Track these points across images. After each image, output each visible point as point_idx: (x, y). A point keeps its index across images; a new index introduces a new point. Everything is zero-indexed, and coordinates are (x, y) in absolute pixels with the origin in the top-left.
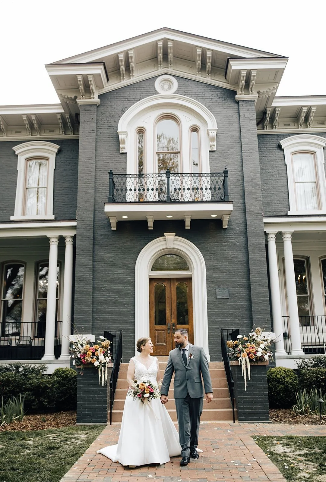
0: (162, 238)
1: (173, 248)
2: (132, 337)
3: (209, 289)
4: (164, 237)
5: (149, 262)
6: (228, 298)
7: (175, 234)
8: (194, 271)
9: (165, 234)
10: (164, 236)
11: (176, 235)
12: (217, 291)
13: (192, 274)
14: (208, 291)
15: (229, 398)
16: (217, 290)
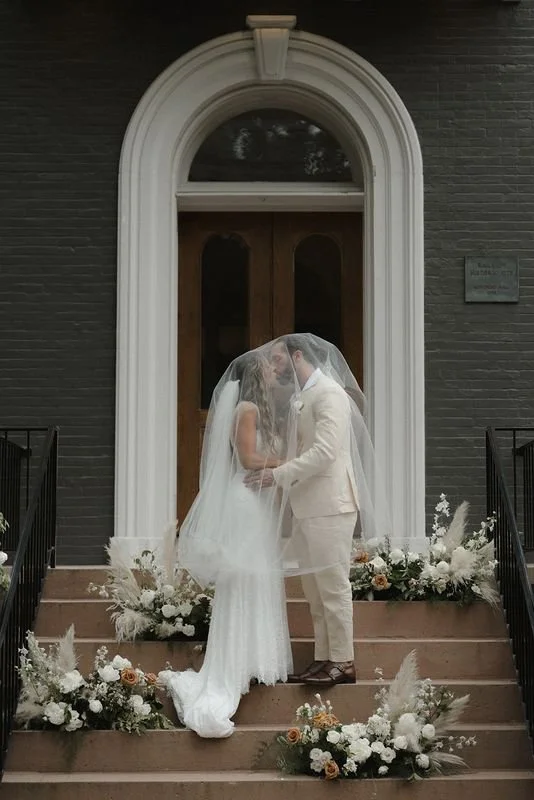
0: (238, 35)
1: (285, 83)
2: (105, 456)
3: (436, 261)
4: (247, 34)
5: (180, 140)
6: (515, 299)
7: (291, 19)
8: (372, 182)
9: (253, 19)
10: (245, 28)
11: (297, 28)
12: (468, 272)
13: (362, 199)
14: (430, 270)
15: (520, 721)
16: (469, 265)
